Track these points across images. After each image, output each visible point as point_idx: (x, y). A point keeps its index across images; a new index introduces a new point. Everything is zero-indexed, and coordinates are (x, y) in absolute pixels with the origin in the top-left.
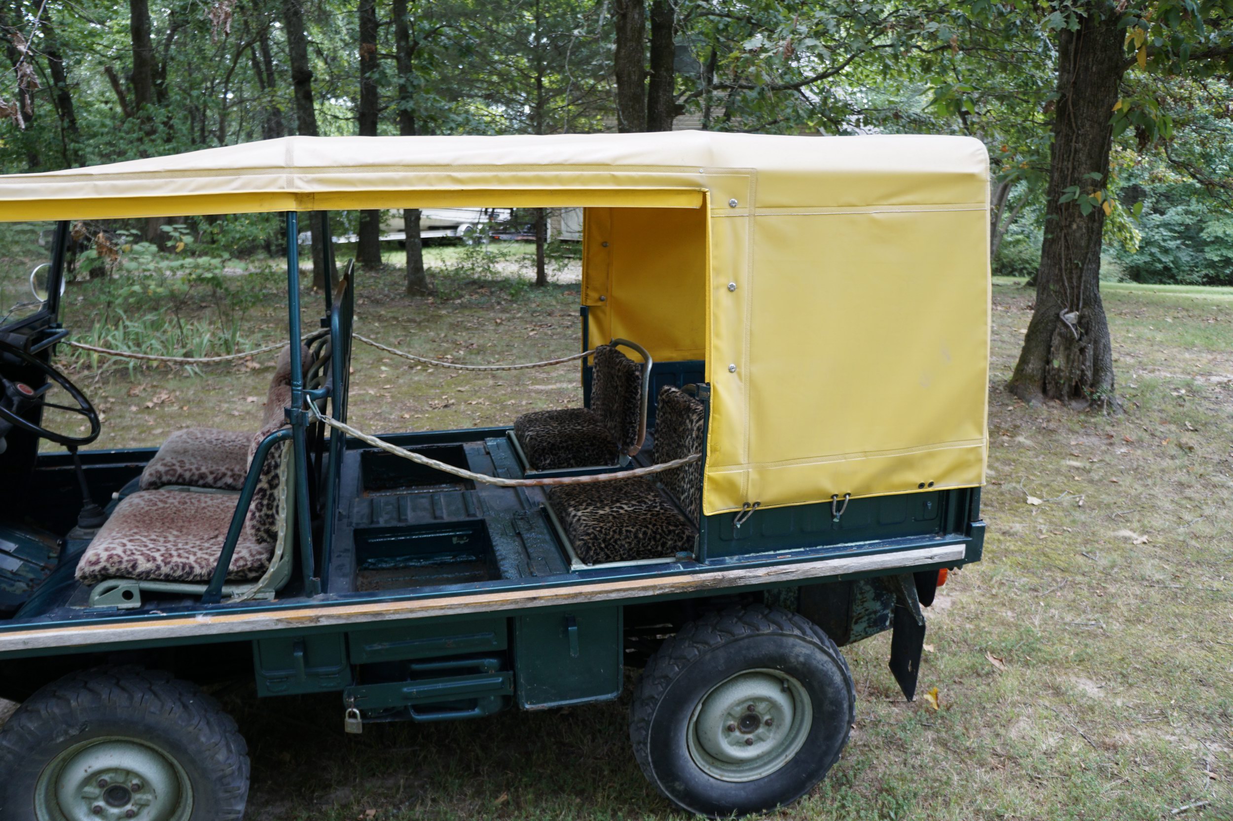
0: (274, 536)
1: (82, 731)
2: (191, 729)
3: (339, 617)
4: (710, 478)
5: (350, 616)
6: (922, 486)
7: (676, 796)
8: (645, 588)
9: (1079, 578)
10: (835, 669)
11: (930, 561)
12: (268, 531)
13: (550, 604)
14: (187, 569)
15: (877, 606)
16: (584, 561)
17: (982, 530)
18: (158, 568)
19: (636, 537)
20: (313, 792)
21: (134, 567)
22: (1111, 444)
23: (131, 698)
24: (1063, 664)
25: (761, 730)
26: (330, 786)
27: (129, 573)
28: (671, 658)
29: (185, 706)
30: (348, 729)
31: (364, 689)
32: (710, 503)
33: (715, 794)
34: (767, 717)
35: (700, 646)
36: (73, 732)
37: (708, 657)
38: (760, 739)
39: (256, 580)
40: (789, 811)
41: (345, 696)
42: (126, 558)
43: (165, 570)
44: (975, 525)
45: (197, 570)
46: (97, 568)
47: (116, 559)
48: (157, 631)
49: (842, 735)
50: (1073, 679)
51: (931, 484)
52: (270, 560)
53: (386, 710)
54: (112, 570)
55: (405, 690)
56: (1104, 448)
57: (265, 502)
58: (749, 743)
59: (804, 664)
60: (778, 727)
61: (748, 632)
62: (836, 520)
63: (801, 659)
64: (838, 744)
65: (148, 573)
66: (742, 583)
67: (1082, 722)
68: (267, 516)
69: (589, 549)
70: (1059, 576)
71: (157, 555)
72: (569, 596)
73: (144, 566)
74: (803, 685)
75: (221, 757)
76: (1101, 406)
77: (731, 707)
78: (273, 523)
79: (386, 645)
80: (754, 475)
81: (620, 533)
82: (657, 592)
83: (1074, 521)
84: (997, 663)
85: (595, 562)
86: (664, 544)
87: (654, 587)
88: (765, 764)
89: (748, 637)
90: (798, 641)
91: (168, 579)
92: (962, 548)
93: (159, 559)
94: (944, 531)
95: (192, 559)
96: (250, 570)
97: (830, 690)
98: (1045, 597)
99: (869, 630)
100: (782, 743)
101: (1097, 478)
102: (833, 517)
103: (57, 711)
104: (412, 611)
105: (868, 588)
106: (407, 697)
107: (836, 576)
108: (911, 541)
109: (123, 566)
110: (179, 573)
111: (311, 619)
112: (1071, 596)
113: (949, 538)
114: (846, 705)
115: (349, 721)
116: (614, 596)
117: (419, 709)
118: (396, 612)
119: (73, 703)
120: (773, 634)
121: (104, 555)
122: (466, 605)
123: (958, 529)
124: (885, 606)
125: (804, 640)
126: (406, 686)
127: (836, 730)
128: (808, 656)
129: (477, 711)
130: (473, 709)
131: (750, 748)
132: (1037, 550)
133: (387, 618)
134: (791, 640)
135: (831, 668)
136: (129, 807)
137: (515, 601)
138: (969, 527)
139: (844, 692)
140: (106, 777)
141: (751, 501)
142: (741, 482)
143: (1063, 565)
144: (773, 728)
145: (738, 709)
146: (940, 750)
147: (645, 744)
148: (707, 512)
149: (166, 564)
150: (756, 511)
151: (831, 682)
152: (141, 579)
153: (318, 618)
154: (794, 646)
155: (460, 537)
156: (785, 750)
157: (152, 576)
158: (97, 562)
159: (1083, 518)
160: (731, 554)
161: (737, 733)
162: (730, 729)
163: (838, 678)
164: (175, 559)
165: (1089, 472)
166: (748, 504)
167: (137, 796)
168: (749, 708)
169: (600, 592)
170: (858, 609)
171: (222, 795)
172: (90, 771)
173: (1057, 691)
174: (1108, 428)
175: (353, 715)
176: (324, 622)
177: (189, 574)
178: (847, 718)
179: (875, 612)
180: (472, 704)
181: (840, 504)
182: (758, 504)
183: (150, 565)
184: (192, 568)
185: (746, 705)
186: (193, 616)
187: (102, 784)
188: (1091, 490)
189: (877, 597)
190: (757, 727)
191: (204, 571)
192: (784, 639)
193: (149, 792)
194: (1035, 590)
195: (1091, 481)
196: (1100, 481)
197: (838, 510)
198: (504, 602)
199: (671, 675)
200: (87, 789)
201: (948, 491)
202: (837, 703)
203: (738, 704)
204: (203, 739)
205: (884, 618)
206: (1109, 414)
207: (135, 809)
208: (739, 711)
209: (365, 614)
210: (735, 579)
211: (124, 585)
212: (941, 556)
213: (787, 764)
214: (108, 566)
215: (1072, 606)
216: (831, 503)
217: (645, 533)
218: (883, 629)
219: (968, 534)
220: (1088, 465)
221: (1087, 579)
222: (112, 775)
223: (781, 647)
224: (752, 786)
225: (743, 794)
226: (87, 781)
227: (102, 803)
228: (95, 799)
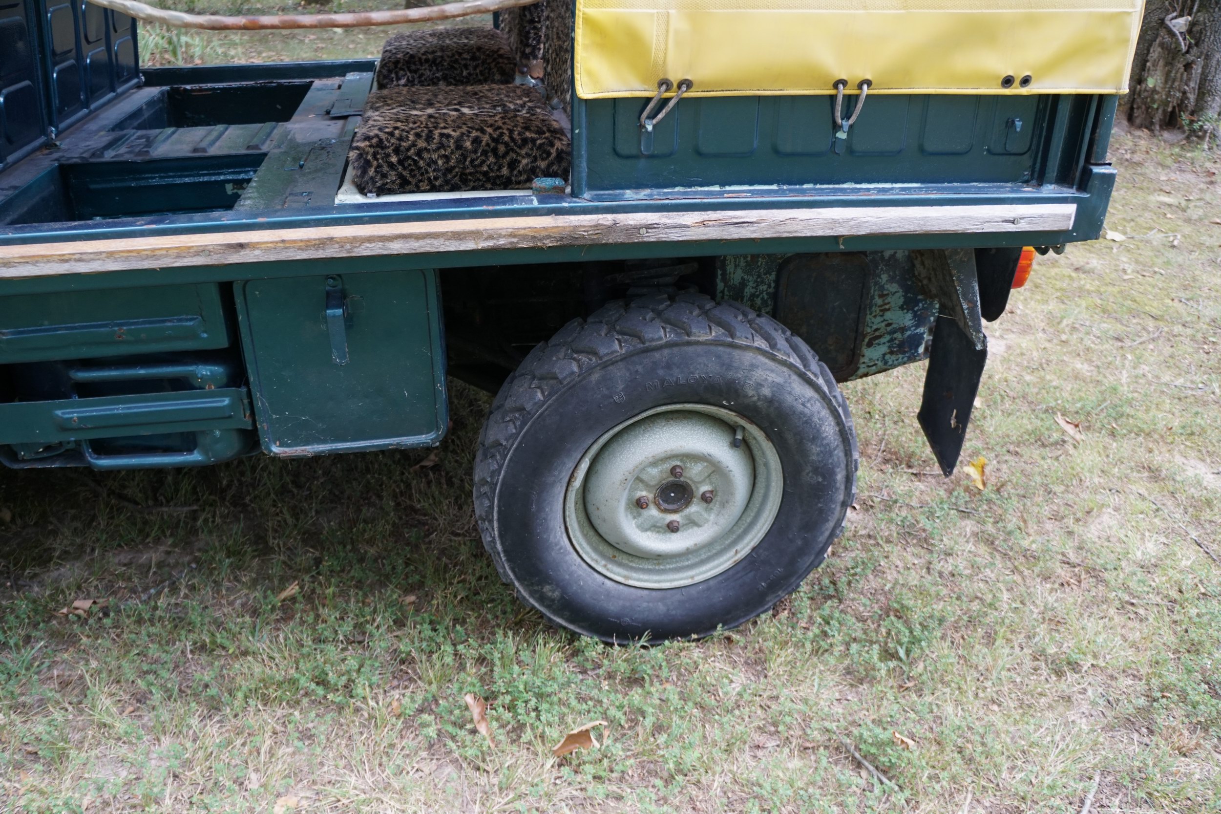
4: (587, 20)
6: (1008, 81)
7: (548, 607)
8: (458, 236)
9: (1178, 329)
10: (825, 413)
11: (1010, 228)
13: (272, 257)
15: (907, 319)
16: (362, 190)
17: (1109, 179)
19: (459, 147)
22: (1212, 183)
24: (1167, 437)
25: (694, 508)
28: (534, 378)
32: (589, 73)
33: (613, 607)
34: (705, 488)
35: (584, 358)
37: (595, 377)
38: (692, 523)
40: (735, 637)
44: (1096, 170)
49: (831, 524)
50: (1178, 459)
51: (1026, 81)
53: (48, 448)
55: (59, 413)
56: (1202, 186)
58: (672, 528)
59: (770, 401)
60: (723, 505)
61: (671, 337)
62: (842, 135)
63: (766, 392)
64: (822, 539)
66: (651, 237)
67: (1197, 521)
69: (368, 164)
70: (1151, 324)
72: (308, 244)
74: (769, 437)
76: (1201, 138)
77: (642, 468)
80: (679, 23)
81: (429, 138)
82: (483, 244)
83: (1168, 263)
84: (1070, 429)
85: (381, 192)
86: (513, 165)
87: (476, 234)
88: (702, 562)
89: (670, 345)
90: (762, 359)
92: (1071, 209)
94: (1040, 179)
97: (815, 449)
98: (1132, 350)
99: (890, 358)
100: (731, 531)
101: (1195, 217)
102: (836, 127)
105: (893, 287)
106: (64, 427)
107: (836, 239)
108: (979, 190)
112: (1167, 351)
113: (1049, 190)
114: (840, 476)
116: (397, 247)
120: (716, 343)
122: (111, 254)
123: (1064, 179)
124: (920, 320)
125: (773, 358)
126: (61, 407)
127: (822, 515)
128: (780, 387)
129: (196, 457)
130: (190, 451)
131: (674, 536)
132: (1121, 292)
134: (748, 357)
135: (818, 411)
137: (202, 251)
138: (1087, 174)
139: (839, 453)
141: (675, 77)
142: (652, 32)
143: (1154, 312)
144: (715, 506)
145: (654, 471)
146: (983, 549)
147: (491, 521)
148: (585, 90)
150: (682, 101)
151: (817, 437)
154: (753, 367)
155: (237, 183)
156: (735, 542)
159: (1180, 259)
160: (638, 186)
161: (653, 512)
162: (640, 504)
163: (829, 429)
165: (1184, 210)
166: (665, 83)
168: (673, 471)
169: (370, 239)
170: (874, 322)
173: (1155, 474)
174: (1209, 165)
178: (841, 497)
179: (903, 330)
180: (188, 442)
181: (851, 101)
182: (687, 84)
185: (668, 466)
188: (1187, 229)
189: (908, 305)
190: (688, 503)
192: (736, 353)
194: (1118, 339)
195: (1188, 220)
196: (1200, 219)
197: (847, 116)
198: (181, 252)
199: (528, 407)
201: (1056, 98)
202: (828, 473)
203: (654, 463)
205: (916, 341)
206: (1210, 149)
208: (655, 474)
210: (638, 228)
212: (1031, 219)
213: (737, 564)
215: (1169, 363)
216: (832, 98)
217: (476, 141)
218: (913, 359)
219: (1082, 188)
220: (1184, 203)
221: (1189, 331)
223: (729, 367)
224: (678, 596)
225: (661, 608)
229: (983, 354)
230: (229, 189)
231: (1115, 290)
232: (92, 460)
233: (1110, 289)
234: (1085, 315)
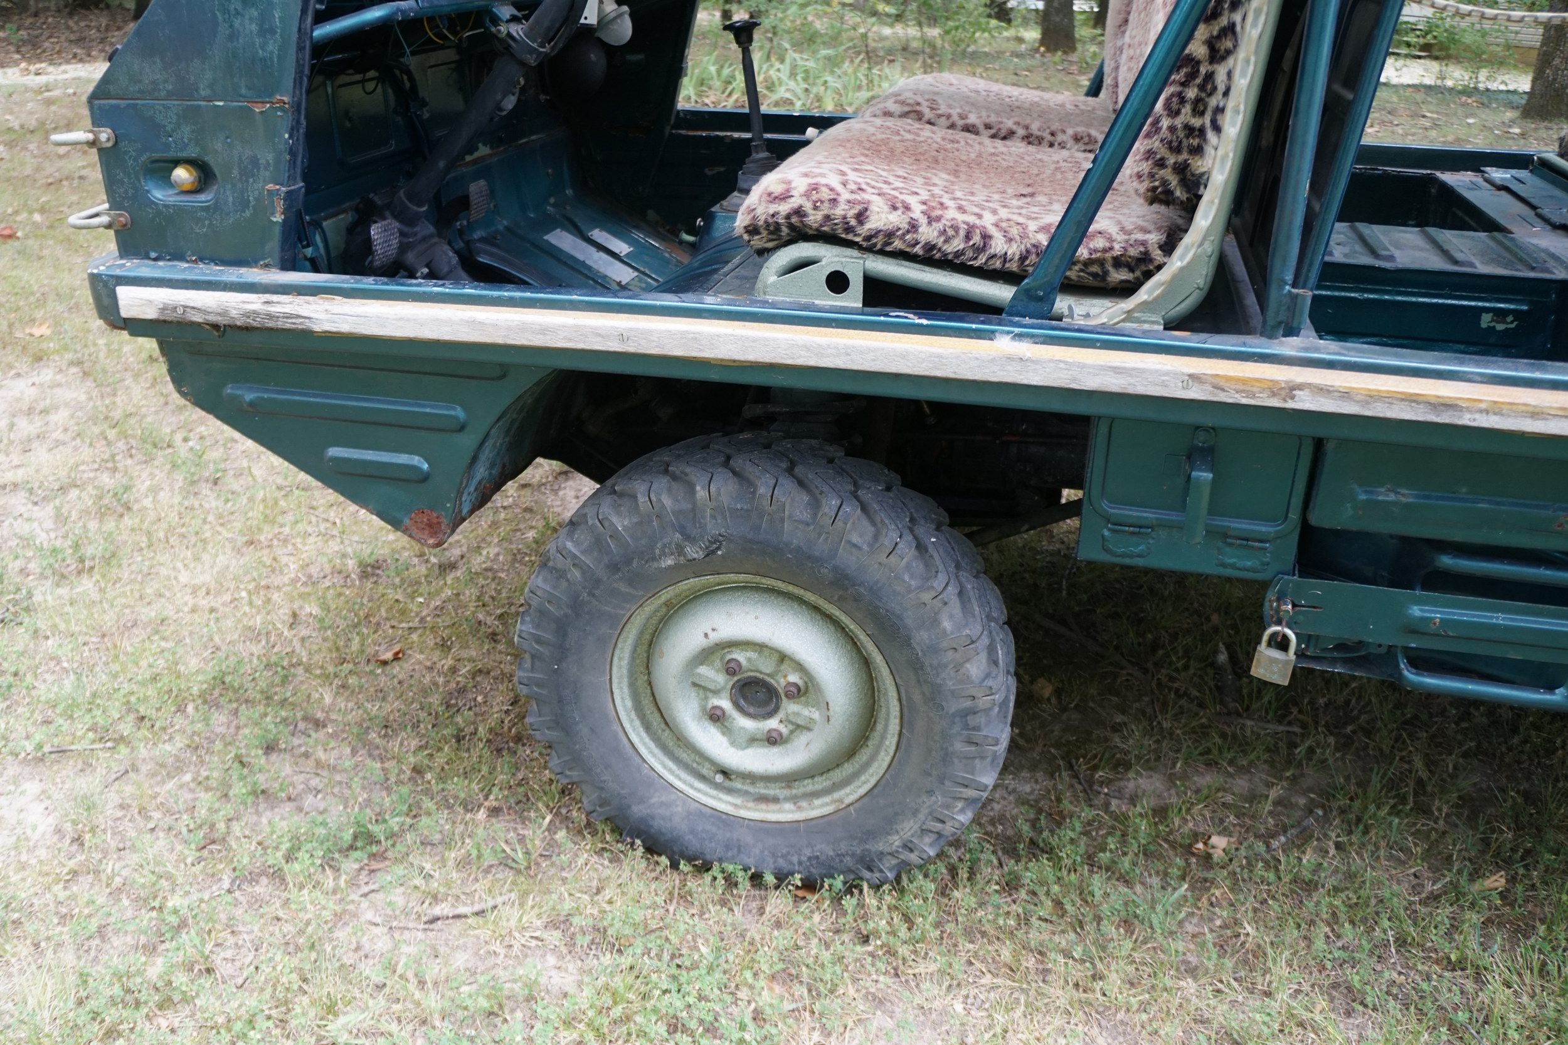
0: (1194, 185)
1: (710, 553)
2: (926, 597)
3: (1346, 395)
5: (1373, 397)
12: (1182, 169)
14: (976, 239)
18: (913, 227)
20: (1095, 768)
21: (861, 217)
23: (815, 504)
26: (1128, 766)
27: (849, 229)
29: (921, 547)
30: (1258, 670)
31: (1317, 588)
36: (694, 552)
39: (1126, 290)
41: (1271, 595)
42: (845, 195)
43: (928, 233)
45: (998, 245)
46: (784, 208)
47: (825, 194)
48: (904, 356)
52: (1169, 246)
54: (814, 218)
55: (1416, 611)
57: (1191, 93)
65: (890, 235)
68: (1189, 130)
71: (912, 201)
73: (881, 218)
75: (976, 668)
78: (1198, 151)
79: (1406, 496)
91: (931, 258)
93: (917, 211)
95: (988, 221)
96: (1118, 262)
103: (667, 502)
104: (1536, 414)
106: (1415, 629)
109: (839, 211)
110: (957, 244)
111: (1274, 389)
115: (1265, 651)
117: (1423, 662)
118: (1495, 409)
119: (701, 493)
121: (800, 185)
126: (1419, 602)
129: (1557, 697)
133: (1466, 420)
136: (773, 723)
140: (741, 656)
149: (931, 220)
152: (870, 250)
153: (1292, 389)
155: (1500, 314)
157: (897, 244)
158: (784, 197)
164: (951, 214)
167: (790, 707)
171: (959, 746)
172: (714, 637)
175: (1282, 644)
176: (1305, 402)
177: (979, 250)
183: (896, 219)
184: (986, 237)
186: (989, 336)
187: (731, 669)
191: (1014, 250)
193: (816, 705)
200: (703, 670)
204: (947, 624)
207: (784, 730)
209: (1412, 399)
211: (831, 258)
214: (808, 207)
222: (751, 654)
226: (706, 655)
227: (725, 704)
228: (716, 692)
230: (1486, 320)
232: (1411, 676)
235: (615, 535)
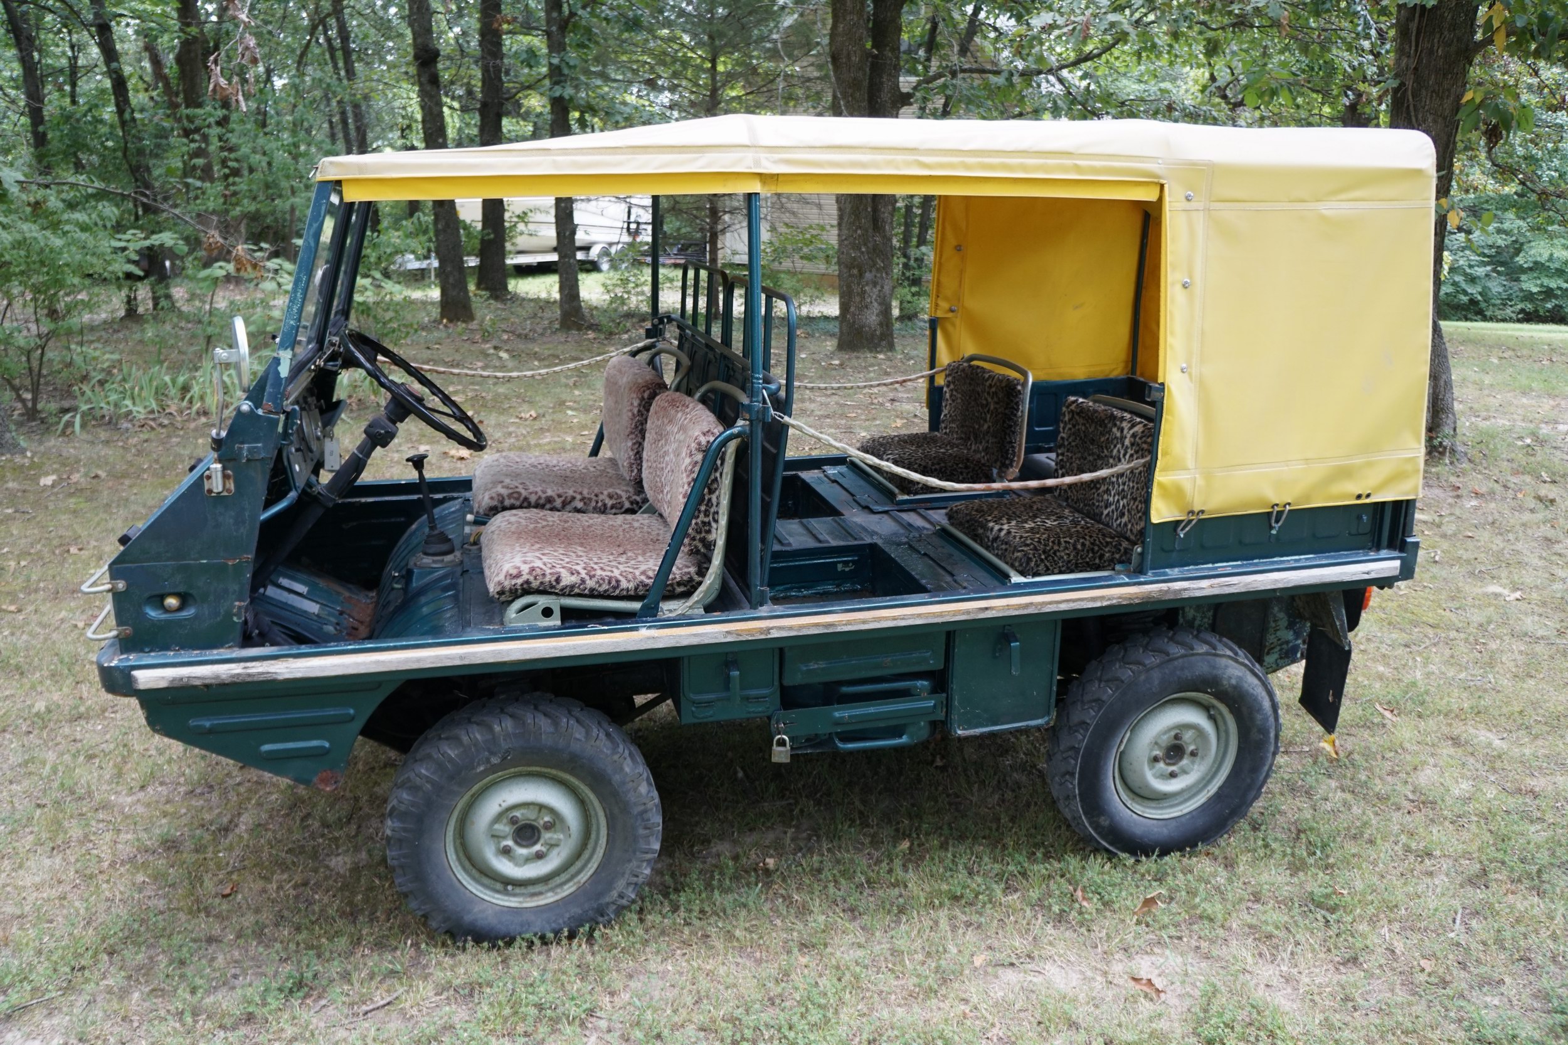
0: (710, 546)
1: (504, 759)
2: (616, 757)
3: (791, 628)
4: (1159, 484)
5: (801, 627)
6: (1359, 497)
7: (1099, 833)
8: (1093, 599)
9: (1453, 634)
10: (1264, 694)
11: (1366, 577)
12: (703, 540)
13: (1001, 615)
14: (614, 583)
15: (1290, 635)
16: (1023, 573)
17: (1416, 545)
18: (583, 581)
19: (1075, 548)
20: (692, 846)
21: (558, 580)
22: (1458, 497)
23: (556, 724)
24: (1460, 716)
25: (1185, 762)
26: (709, 842)
27: (552, 587)
28: (1100, 681)
29: (608, 735)
30: (775, 759)
31: (793, 714)
32: (1157, 510)
33: (1138, 831)
34: (1192, 747)
35: (1134, 667)
36: (495, 760)
37: (1143, 677)
38: (1185, 772)
39: (687, 595)
40: (1212, 850)
41: (773, 722)
42: (548, 571)
43: (590, 583)
44: (1409, 540)
45: (624, 584)
46: (519, 581)
47: (539, 571)
48: (601, 645)
49: (1266, 768)
50: (1472, 731)
51: (1368, 496)
52: (702, 572)
54: (535, 584)
55: (837, 714)
56: (1450, 500)
57: (703, 508)
58: (1173, 775)
59: (1235, 687)
60: (1202, 758)
61: (1182, 651)
62: (1274, 532)
63: (1233, 682)
64: (1262, 778)
65: (572, 587)
66: (1186, 595)
67: (1493, 770)
68: (704, 523)
69: (1029, 560)
70: (1430, 632)
71: (579, 568)
72: (1020, 607)
73: (567, 579)
74: (1231, 712)
75: (643, 788)
76: (1442, 454)
77: (1159, 735)
78: (709, 532)
79: (822, 665)
80: (1200, 482)
81: (1059, 544)
82: (1105, 603)
83: (1434, 577)
84: (1387, 714)
85: (1035, 575)
86: (1101, 557)
87: (1102, 598)
88: (1186, 801)
89: (1183, 656)
90: (1231, 662)
91: (593, 594)
92: (1397, 563)
93: (583, 573)
94: (1378, 547)
95: (616, 573)
96: (679, 584)
97: (1259, 717)
98: (1420, 654)
99: (1280, 662)
100: (1203, 778)
101: (1449, 532)
102: (1271, 528)
103: (478, 737)
104: (864, 622)
105: (1281, 615)
106: (838, 723)
107: (1274, 590)
108: (1347, 556)
109: (547, 579)
110: (605, 587)
111: (761, 631)
112: (1448, 652)
113: (1384, 553)
114: (1272, 735)
115: (776, 748)
116: (1063, 607)
117: (845, 737)
118: (849, 623)
119: (497, 728)
120: (1207, 654)
121: (525, 569)
122: (919, 615)
123: (1391, 546)
124: (1297, 635)
125: (1237, 661)
126: (838, 710)
127: (1262, 760)
128: (1240, 678)
129: (904, 739)
130: (900, 736)
131: (1174, 781)
132: (1400, 606)
133: (839, 629)
134: (1224, 662)
135: (1260, 692)
136: (537, 847)
137: (968, 612)
138: (1404, 543)
139: (1272, 719)
140: (518, 814)
141: (1196, 509)
142: (1188, 487)
143: (1431, 621)
144: (1198, 759)
145: (1165, 737)
146: (1348, 796)
147: (1072, 774)
148: (1155, 519)
149: (591, 577)
150: (1200, 520)
151: (1260, 709)
152: (564, 595)
153: (769, 630)
154: (1226, 667)
155: (846, 563)
156: (1205, 786)
157: (576, 591)
158: (519, 575)
159: (1444, 573)
160: (1172, 566)
161: (1161, 765)
162: (1156, 759)
163: (1266, 704)
164: (599, 572)
165: (1439, 526)
166: (1192, 512)
167: (547, 836)
168: (1177, 737)
169: (1051, 603)
170: (1271, 639)
171: (641, 832)
172: (505, 805)
173: (1456, 741)
174: (1453, 479)
175: (782, 743)
176: (775, 634)
177: (615, 588)
178: (1272, 749)
179: (1287, 642)
180: (897, 732)
181: (1280, 513)
182: (1202, 512)
183: (574, 579)
184: (618, 581)
185: (1173, 733)
186: (636, 629)
187: (513, 821)
188: (1445, 545)
189: (1290, 626)
190: (1181, 758)
191: (631, 585)
192: (1218, 659)
193: (562, 831)
194: (1406, 646)
195: (1444, 536)
196: (1455, 535)
197: (1277, 521)
198: (956, 613)
199: (1104, 698)
200: (497, 826)
201: (1384, 503)
202: (1264, 731)
203: (1165, 733)
204: (627, 769)
205: (1295, 649)
206: (1452, 463)
207: (544, 849)
208: (1166, 740)
209: (817, 625)
210: (1180, 590)
211: (543, 601)
212: (1377, 571)
213: (1210, 799)
214: (531, 579)
215: (1452, 661)
216: (1269, 514)
217: (1083, 545)
218: (1294, 661)
219: (1401, 550)
220: (1437, 519)
221: (1462, 636)
222: (523, 811)
223: (1214, 667)
224: (1174, 823)
225: (1165, 831)
226: (498, 818)
227: (509, 843)
228: (505, 838)
229: (1349, 652)
230: (840, 567)
231: (1395, 604)
232: (841, 745)
233: (1390, 604)
234: (1375, 628)
235: (451, 760)
